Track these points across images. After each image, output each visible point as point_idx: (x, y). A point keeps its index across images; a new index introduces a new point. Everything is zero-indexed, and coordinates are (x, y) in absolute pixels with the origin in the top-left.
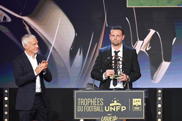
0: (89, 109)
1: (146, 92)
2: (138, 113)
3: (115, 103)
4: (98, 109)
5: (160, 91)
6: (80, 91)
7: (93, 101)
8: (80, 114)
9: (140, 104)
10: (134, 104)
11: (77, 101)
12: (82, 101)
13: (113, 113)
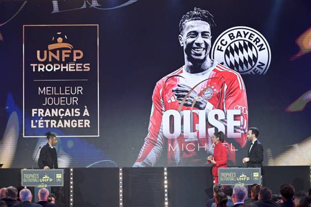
0: (30, 181)
1: (64, 170)
2: (60, 183)
3: (46, 177)
4: (35, 180)
5: (72, 170)
6: (25, 169)
7: (33, 176)
8: (25, 183)
9: (61, 177)
10: (57, 177)
11: (23, 176)
12: (26, 176)
13: (45, 183)
